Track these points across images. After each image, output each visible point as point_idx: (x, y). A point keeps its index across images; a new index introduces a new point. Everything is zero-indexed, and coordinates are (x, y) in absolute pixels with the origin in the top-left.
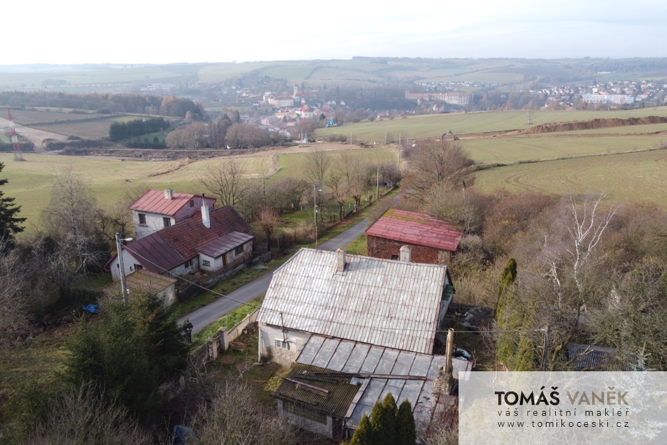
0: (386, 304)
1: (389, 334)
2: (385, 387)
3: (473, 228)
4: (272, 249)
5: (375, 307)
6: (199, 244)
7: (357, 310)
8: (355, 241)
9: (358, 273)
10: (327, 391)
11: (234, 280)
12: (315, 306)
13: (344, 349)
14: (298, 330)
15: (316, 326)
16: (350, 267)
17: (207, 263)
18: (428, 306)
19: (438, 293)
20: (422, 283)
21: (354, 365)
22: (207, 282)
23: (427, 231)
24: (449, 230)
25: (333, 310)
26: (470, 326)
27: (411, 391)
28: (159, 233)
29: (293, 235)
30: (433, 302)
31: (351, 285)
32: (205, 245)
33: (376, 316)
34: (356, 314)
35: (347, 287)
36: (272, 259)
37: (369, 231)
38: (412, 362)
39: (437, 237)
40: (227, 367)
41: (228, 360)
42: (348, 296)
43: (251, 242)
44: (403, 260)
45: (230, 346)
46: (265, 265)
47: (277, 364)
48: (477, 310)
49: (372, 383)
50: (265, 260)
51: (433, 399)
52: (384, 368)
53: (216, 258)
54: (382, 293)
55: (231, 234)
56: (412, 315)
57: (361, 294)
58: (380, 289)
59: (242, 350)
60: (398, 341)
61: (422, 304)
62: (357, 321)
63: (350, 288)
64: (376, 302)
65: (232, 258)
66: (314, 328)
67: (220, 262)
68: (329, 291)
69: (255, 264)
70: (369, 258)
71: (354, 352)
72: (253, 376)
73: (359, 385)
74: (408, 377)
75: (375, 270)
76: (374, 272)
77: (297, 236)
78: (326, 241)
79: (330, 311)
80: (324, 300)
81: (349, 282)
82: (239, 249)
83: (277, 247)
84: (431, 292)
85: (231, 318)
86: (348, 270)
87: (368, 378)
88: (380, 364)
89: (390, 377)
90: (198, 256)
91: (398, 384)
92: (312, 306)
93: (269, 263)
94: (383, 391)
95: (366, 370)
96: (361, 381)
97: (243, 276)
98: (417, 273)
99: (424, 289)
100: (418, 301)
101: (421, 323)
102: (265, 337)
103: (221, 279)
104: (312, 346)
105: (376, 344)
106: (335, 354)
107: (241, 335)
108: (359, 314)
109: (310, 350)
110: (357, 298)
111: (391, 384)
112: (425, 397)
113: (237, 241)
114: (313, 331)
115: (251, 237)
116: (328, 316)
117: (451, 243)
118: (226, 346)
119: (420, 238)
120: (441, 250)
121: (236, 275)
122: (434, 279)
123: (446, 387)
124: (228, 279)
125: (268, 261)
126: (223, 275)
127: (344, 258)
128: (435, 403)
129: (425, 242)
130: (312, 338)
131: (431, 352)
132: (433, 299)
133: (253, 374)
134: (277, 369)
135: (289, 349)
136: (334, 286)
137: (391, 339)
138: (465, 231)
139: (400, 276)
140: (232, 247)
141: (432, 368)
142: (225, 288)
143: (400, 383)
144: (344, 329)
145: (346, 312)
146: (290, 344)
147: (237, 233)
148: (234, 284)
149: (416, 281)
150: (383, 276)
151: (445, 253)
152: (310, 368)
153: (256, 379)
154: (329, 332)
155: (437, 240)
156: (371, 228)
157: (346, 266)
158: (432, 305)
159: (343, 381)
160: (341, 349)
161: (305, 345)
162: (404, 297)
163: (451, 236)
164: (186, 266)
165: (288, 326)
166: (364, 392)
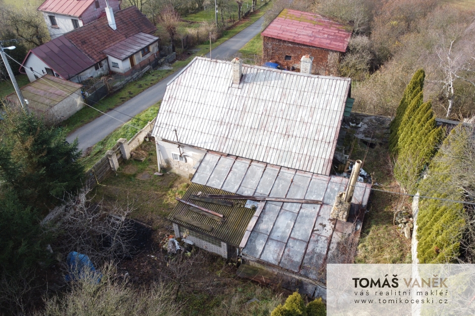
0: (284, 120)
1: (286, 153)
2: (280, 211)
3: (361, 29)
4: (177, 49)
5: (271, 124)
6: (107, 47)
7: (253, 127)
8: (252, 40)
9: (255, 85)
10: (222, 216)
11: (142, 82)
12: (210, 122)
13: (239, 168)
14: (193, 146)
15: (211, 143)
16: (246, 79)
17: (116, 65)
18: (328, 124)
19: (340, 109)
20: (323, 97)
21: (249, 186)
22: (114, 86)
23: (319, 32)
24: (339, 30)
25: (229, 126)
26: (364, 138)
27: (307, 216)
28: (67, 36)
29: (196, 36)
30: (333, 120)
31: (247, 99)
32: (112, 47)
33: (273, 133)
34: (252, 131)
35: (243, 101)
36: (177, 59)
37: (265, 32)
38: (308, 183)
39: (328, 38)
40: (129, 177)
41: (130, 170)
42: (244, 111)
43: (157, 44)
44: (303, 72)
45: (131, 155)
46: (170, 66)
47: (176, 174)
48: (371, 120)
49: (268, 206)
50: (171, 60)
51: (329, 226)
52: (280, 190)
53: (124, 60)
54: (280, 108)
55: (136, 35)
56: (310, 134)
57: (258, 109)
58: (277, 104)
59: (143, 159)
60: (295, 160)
61: (321, 121)
62: (253, 138)
63: (246, 102)
64: (273, 118)
65: (139, 59)
66: (209, 145)
67: (128, 64)
68: (225, 106)
69: (161, 65)
70: (267, 69)
71: (249, 171)
72: (153, 188)
73: (254, 209)
74: (304, 201)
75: (273, 82)
76: (272, 85)
77: (200, 36)
78: (226, 40)
79: (225, 127)
80: (219, 115)
81: (245, 95)
82: (145, 50)
83: (181, 47)
84: (332, 108)
85: (135, 124)
86: (244, 82)
87: (263, 201)
88: (275, 185)
89: (286, 200)
90: (107, 58)
91: (294, 208)
92: (207, 121)
93: (174, 64)
94: (278, 216)
95: (262, 191)
96: (256, 204)
97: (149, 78)
98: (318, 87)
99: (325, 105)
100: (318, 118)
101: (319, 142)
102: (162, 150)
103: (128, 81)
104: (207, 164)
105: (272, 163)
106: (230, 174)
107: (143, 143)
108: (255, 131)
109: (205, 168)
110: (253, 114)
111: (287, 209)
112: (321, 224)
113: (143, 42)
114: (208, 148)
115: (156, 38)
116: (223, 132)
117: (341, 44)
118: (128, 156)
119: (312, 39)
120: (331, 51)
121: (142, 77)
122: (336, 94)
123: (344, 214)
124: (135, 80)
125: (173, 62)
126: (130, 77)
127: (240, 69)
128: (331, 231)
129: (316, 43)
130: (207, 155)
131: (328, 172)
132: (334, 116)
133: (153, 185)
134: (176, 180)
135: (186, 162)
136: (230, 100)
137: (288, 159)
138: (354, 31)
139: (299, 89)
140: (138, 48)
141: (328, 190)
142: (132, 91)
143: (296, 207)
144: (240, 147)
145: (242, 129)
146: (187, 158)
147: (143, 34)
148: (140, 86)
149: (316, 95)
150: (281, 90)
151: (335, 54)
152: (204, 188)
153: (156, 190)
154: (225, 150)
155: (328, 41)
156: (267, 29)
157: (242, 78)
158: (332, 122)
159: (238, 204)
160: (236, 168)
161: (201, 162)
162: (303, 113)
163: (341, 36)
164: (97, 68)
165: (184, 143)
166: (259, 217)
